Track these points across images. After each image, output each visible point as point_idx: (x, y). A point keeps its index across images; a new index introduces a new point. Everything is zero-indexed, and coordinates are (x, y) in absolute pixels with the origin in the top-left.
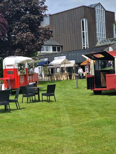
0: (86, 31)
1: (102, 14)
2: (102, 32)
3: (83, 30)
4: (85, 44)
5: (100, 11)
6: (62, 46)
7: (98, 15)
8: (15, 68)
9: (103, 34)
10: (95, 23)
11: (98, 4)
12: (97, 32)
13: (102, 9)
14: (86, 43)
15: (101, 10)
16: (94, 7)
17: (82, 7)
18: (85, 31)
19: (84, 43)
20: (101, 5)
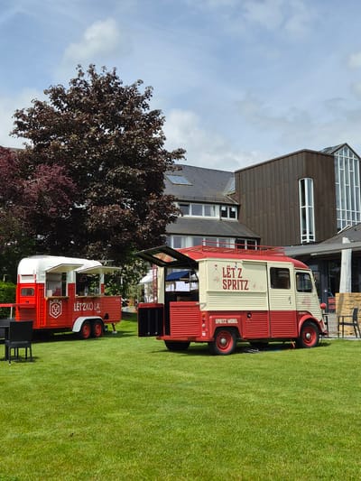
0: (309, 206)
1: (351, 169)
2: (353, 209)
3: (304, 204)
4: (308, 235)
5: (346, 163)
6: (258, 240)
7: (342, 172)
8: (38, 282)
9: (353, 213)
10: (332, 188)
11: (342, 147)
12: (340, 209)
13: (353, 158)
14: (310, 233)
15: (351, 161)
16: (333, 153)
17: (302, 152)
18: (307, 206)
19: (305, 232)
20: (351, 149)
